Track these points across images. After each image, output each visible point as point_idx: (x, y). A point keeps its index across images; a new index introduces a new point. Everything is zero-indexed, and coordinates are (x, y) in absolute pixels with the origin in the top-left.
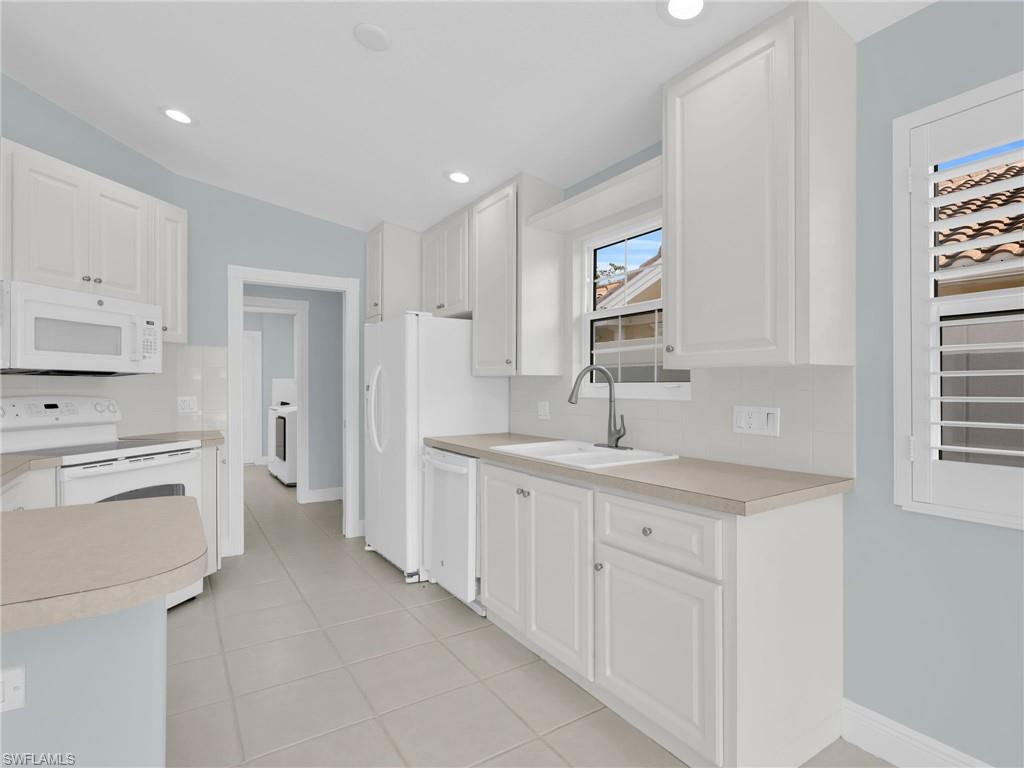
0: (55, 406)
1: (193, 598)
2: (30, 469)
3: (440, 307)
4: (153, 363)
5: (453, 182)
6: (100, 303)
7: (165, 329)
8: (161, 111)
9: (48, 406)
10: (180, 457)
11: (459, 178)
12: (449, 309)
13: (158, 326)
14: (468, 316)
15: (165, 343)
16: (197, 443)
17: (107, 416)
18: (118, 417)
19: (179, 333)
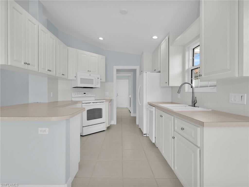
0: (85, 93)
1: (104, 131)
2: (78, 103)
3: (155, 70)
4: (99, 86)
5: (153, 39)
6: (90, 75)
7: (101, 79)
8: (98, 38)
9: (84, 93)
10: (102, 103)
11: (155, 37)
12: (157, 71)
13: (99, 79)
14: (160, 72)
15: (101, 82)
16: (105, 101)
17: (93, 95)
18: (95, 96)
19: (104, 80)
